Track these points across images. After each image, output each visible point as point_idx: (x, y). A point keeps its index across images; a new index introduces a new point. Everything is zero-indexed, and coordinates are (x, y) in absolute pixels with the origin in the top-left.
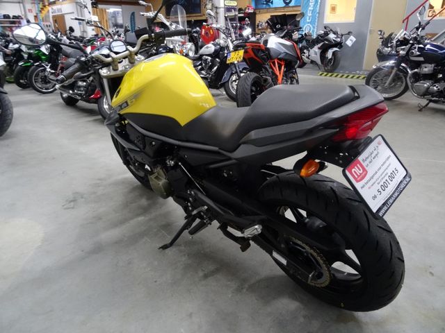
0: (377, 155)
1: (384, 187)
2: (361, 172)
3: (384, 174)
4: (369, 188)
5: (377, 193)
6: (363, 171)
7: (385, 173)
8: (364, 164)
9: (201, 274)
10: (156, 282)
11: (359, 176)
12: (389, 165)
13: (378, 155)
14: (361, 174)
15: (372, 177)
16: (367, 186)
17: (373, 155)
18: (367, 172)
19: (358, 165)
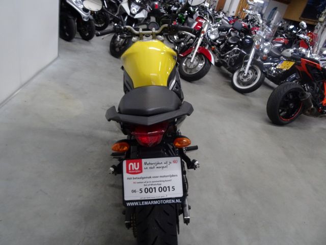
0: (163, 167)
1: (148, 190)
2: (136, 169)
3: (157, 183)
4: (134, 183)
5: (138, 190)
6: (138, 170)
7: (159, 183)
8: (144, 166)
9: (112, 183)
10: (89, 169)
11: (131, 170)
12: (170, 181)
13: (164, 169)
14: (135, 170)
15: (143, 178)
16: (132, 181)
17: (158, 166)
18: (141, 172)
19: (138, 164)
